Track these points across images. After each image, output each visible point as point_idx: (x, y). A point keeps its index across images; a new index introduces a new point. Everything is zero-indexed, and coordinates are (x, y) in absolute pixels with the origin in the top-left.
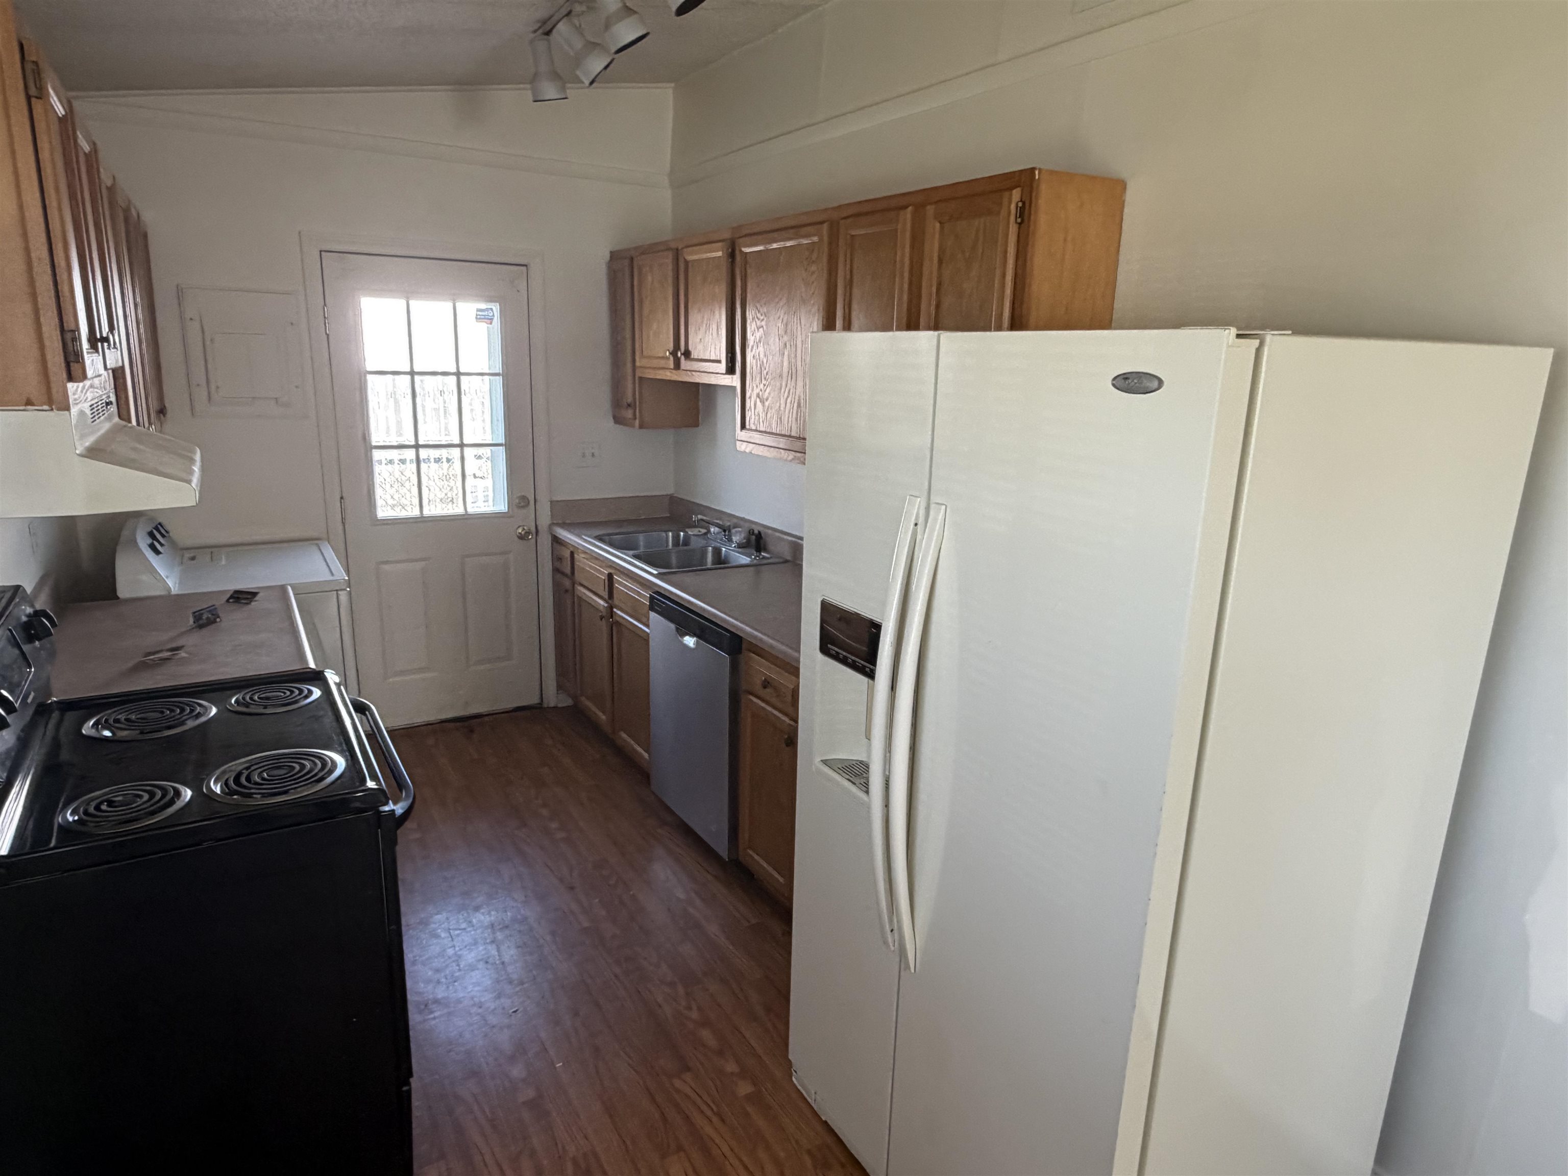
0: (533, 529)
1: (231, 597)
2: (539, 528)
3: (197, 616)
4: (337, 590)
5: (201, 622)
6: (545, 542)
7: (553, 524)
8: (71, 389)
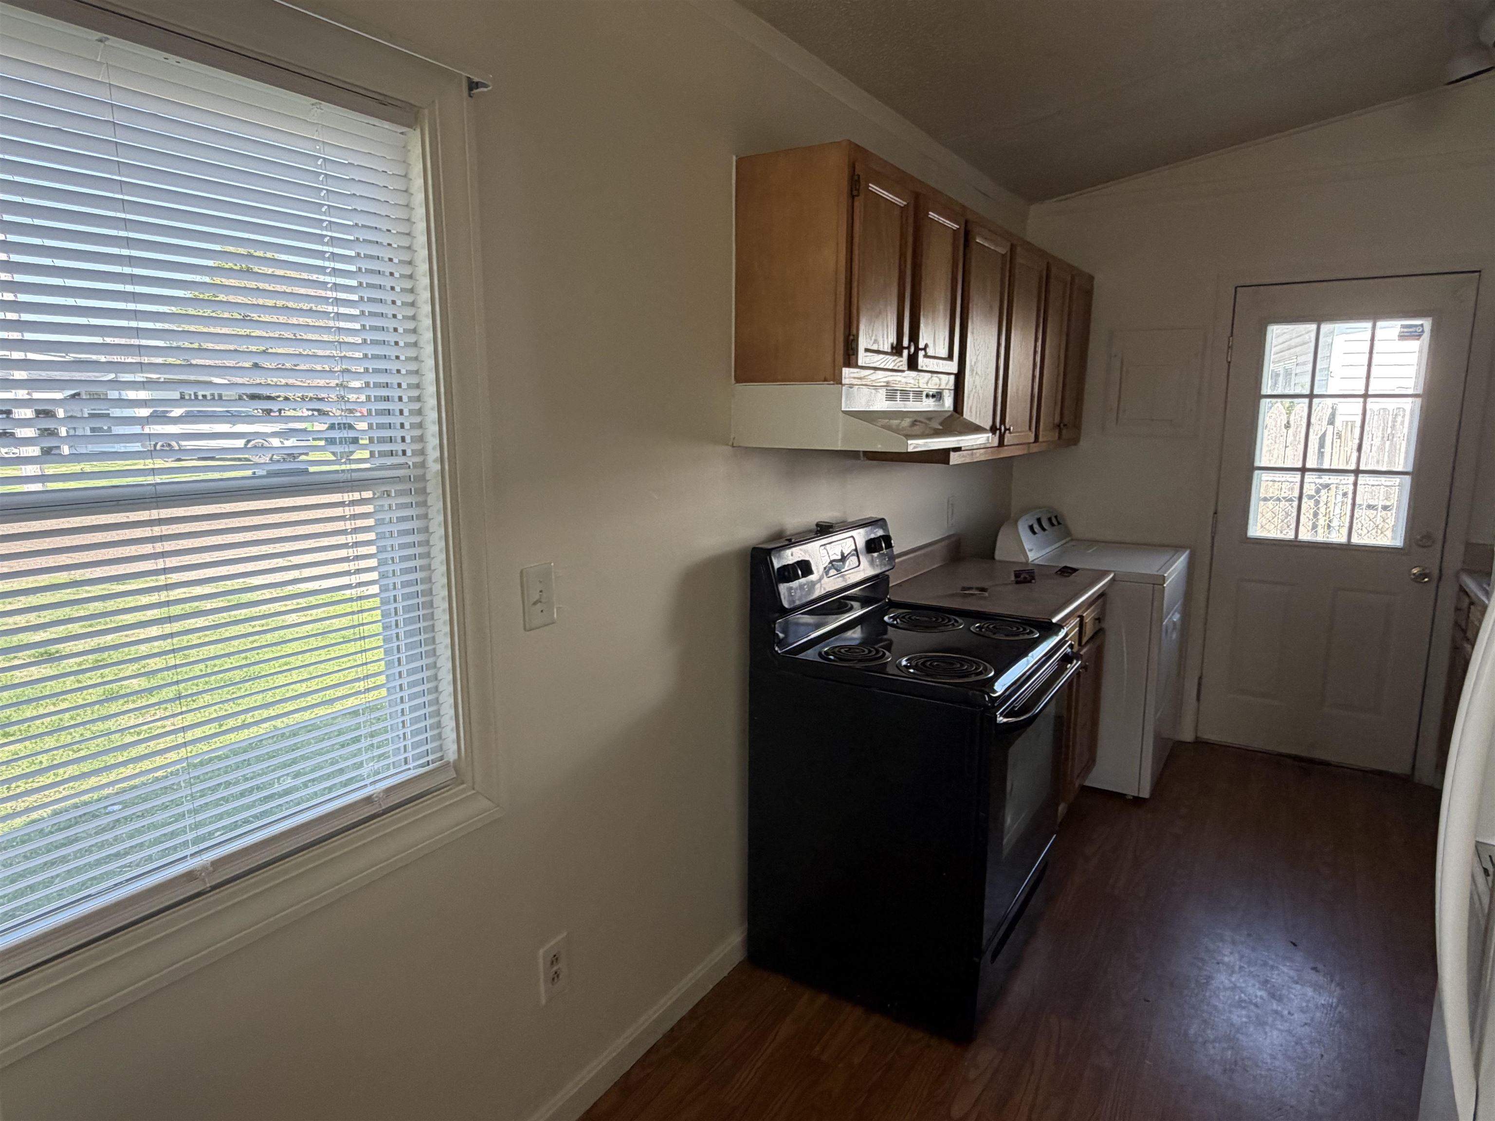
0: (1436, 572)
1: (1060, 570)
2: (1444, 572)
3: (1017, 575)
4: (1154, 584)
5: (1019, 579)
6: (1448, 591)
7: (1462, 570)
8: (846, 371)
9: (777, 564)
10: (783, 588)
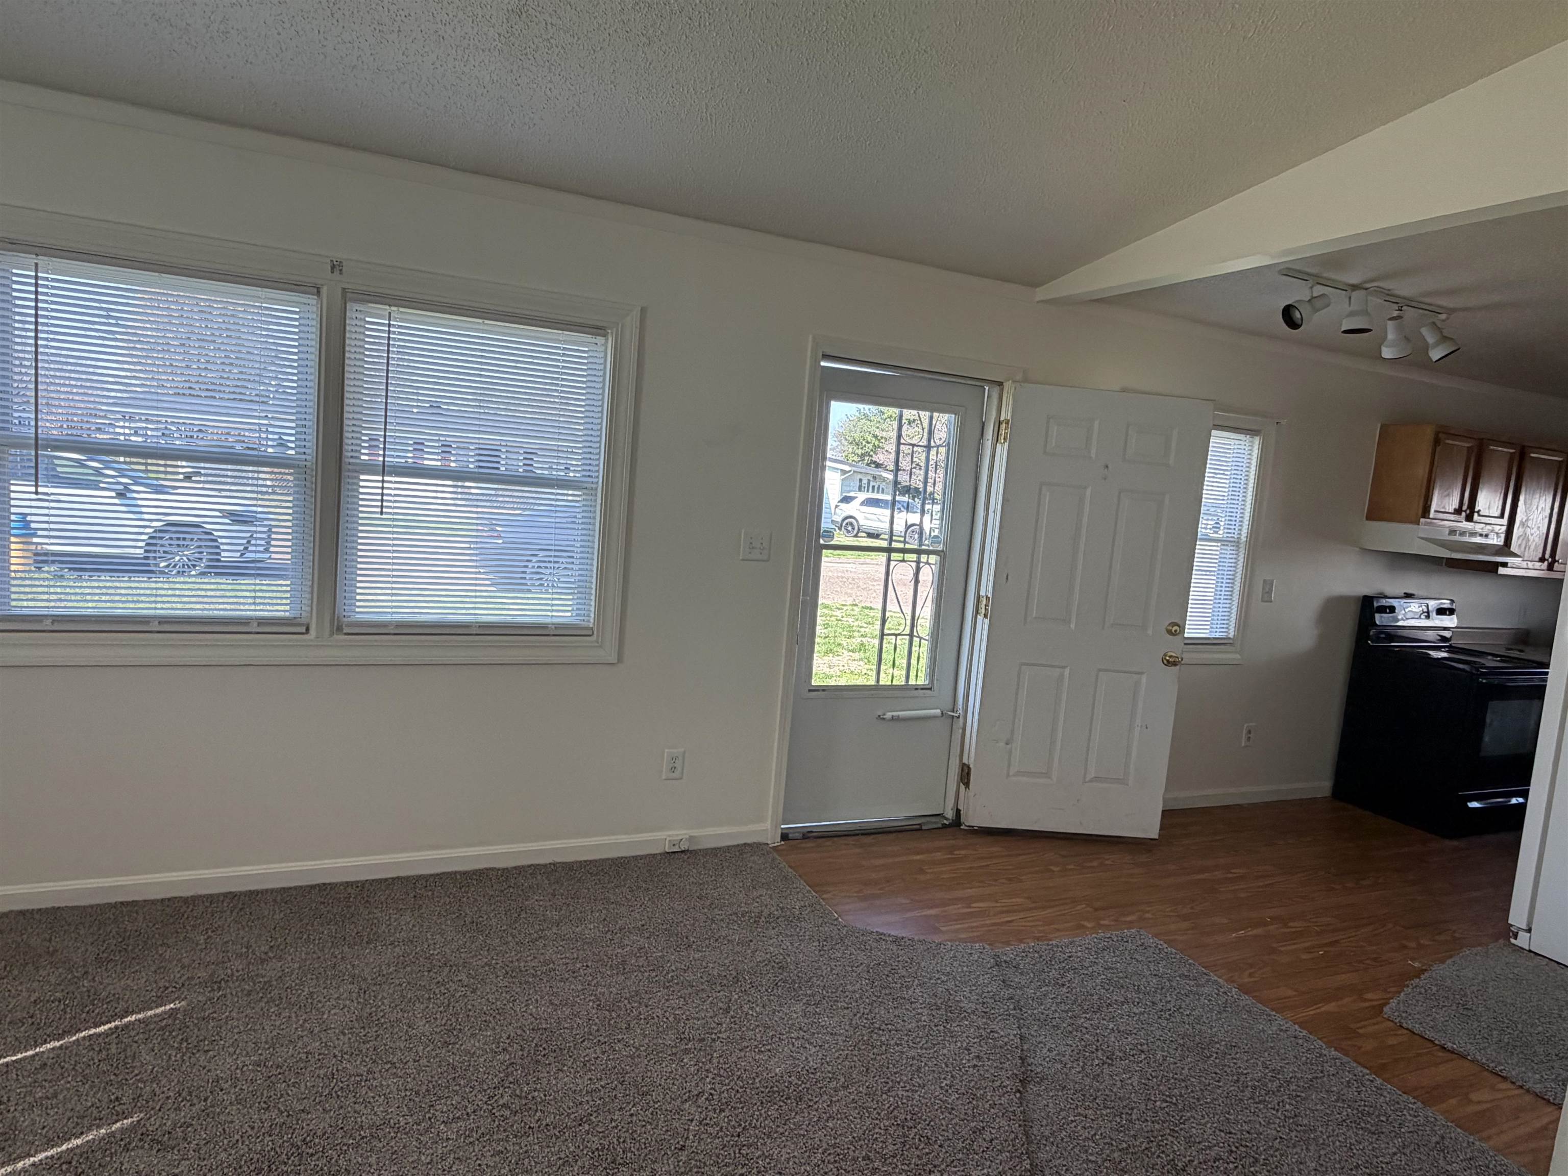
8: (1422, 520)
9: (1376, 605)
10: (1377, 616)
